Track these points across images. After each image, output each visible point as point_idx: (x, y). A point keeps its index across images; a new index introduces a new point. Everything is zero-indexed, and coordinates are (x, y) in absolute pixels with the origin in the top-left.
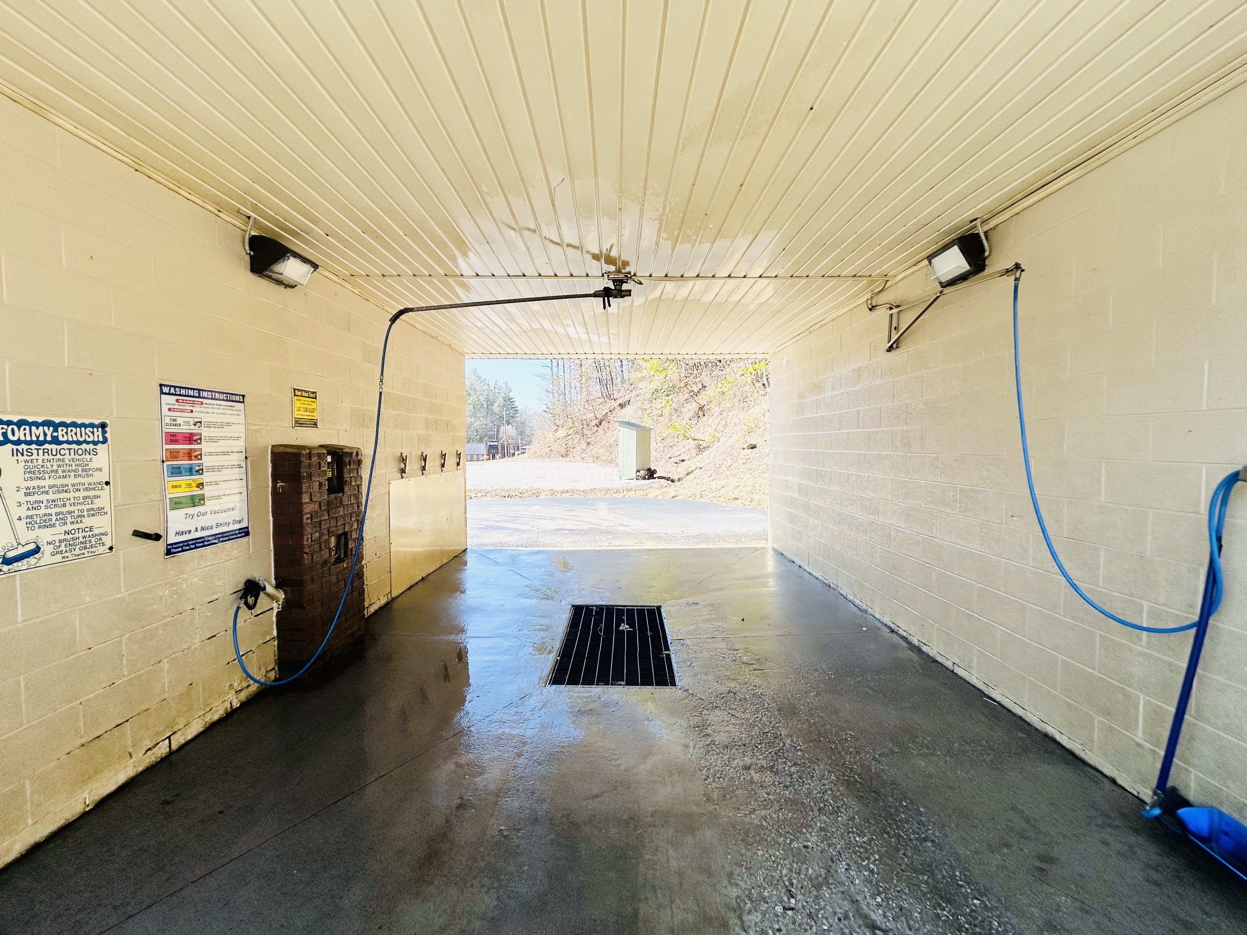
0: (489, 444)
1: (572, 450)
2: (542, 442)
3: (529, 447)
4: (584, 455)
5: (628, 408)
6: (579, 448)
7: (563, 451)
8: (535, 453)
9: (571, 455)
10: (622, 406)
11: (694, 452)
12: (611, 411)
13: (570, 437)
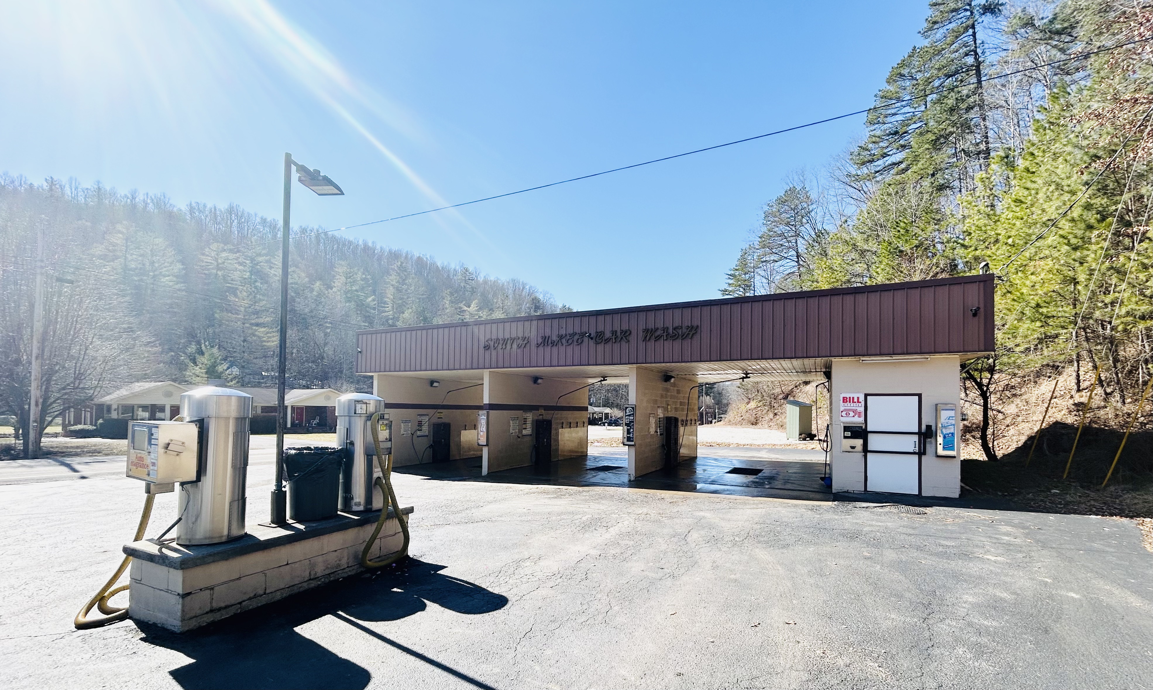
1: (760, 419)
2: (735, 413)
3: (725, 416)
4: (771, 424)
6: (767, 418)
7: (753, 420)
8: (730, 421)
9: (760, 424)
13: (759, 409)
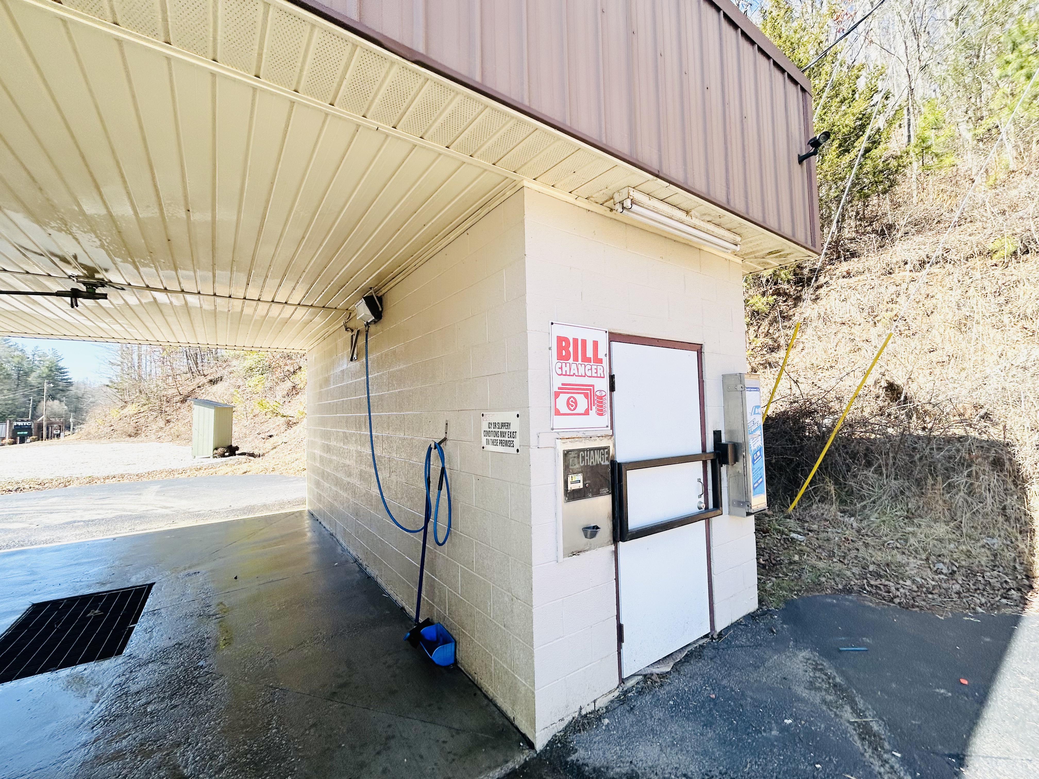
0: (15, 424)
1: (144, 429)
2: (100, 421)
3: (82, 426)
4: (160, 434)
5: (220, 385)
6: (154, 427)
7: (131, 430)
8: (89, 433)
9: (143, 435)
10: (213, 382)
11: (283, 428)
12: (199, 387)
13: (142, 415)
